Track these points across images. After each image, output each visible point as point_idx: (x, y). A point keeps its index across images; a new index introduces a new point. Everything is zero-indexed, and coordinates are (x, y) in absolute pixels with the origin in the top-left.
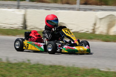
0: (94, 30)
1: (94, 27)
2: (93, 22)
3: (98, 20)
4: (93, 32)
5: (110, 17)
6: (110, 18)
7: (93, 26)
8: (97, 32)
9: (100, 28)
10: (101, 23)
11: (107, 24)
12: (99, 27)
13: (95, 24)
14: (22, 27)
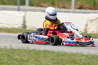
0: (85, 30)
1: (86, 28)
3: (89, 21)
7: (85, 26)
11: (97, 25)
12: (90, 28)
13: (87, 25)
14: (22, 27)
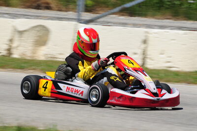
2: (9, 38)
4: (8, 53)
5: (37, 29)
6: (39, 31)
8: (16, 55)
9: (20, 48)
10: (22, 39)
